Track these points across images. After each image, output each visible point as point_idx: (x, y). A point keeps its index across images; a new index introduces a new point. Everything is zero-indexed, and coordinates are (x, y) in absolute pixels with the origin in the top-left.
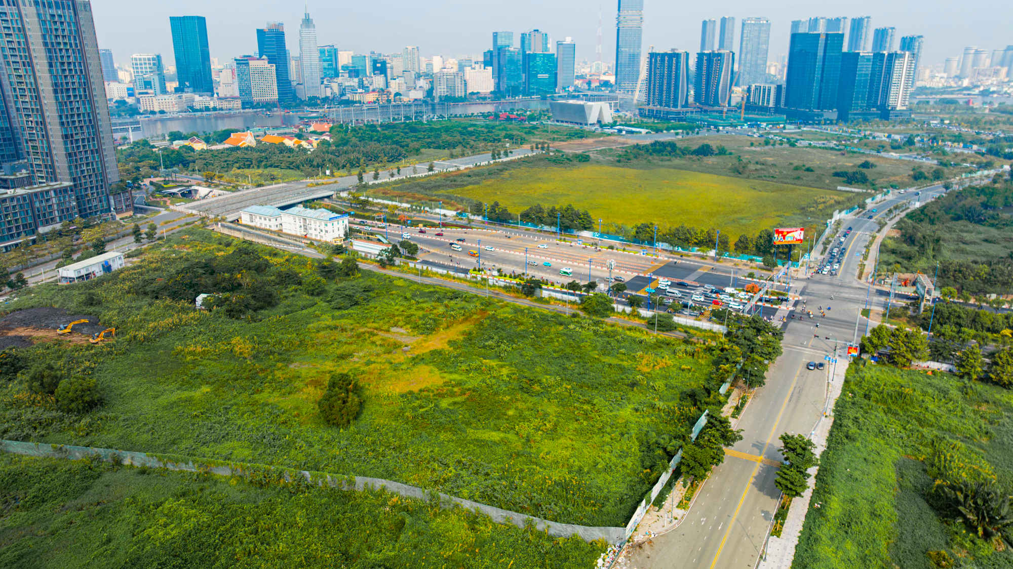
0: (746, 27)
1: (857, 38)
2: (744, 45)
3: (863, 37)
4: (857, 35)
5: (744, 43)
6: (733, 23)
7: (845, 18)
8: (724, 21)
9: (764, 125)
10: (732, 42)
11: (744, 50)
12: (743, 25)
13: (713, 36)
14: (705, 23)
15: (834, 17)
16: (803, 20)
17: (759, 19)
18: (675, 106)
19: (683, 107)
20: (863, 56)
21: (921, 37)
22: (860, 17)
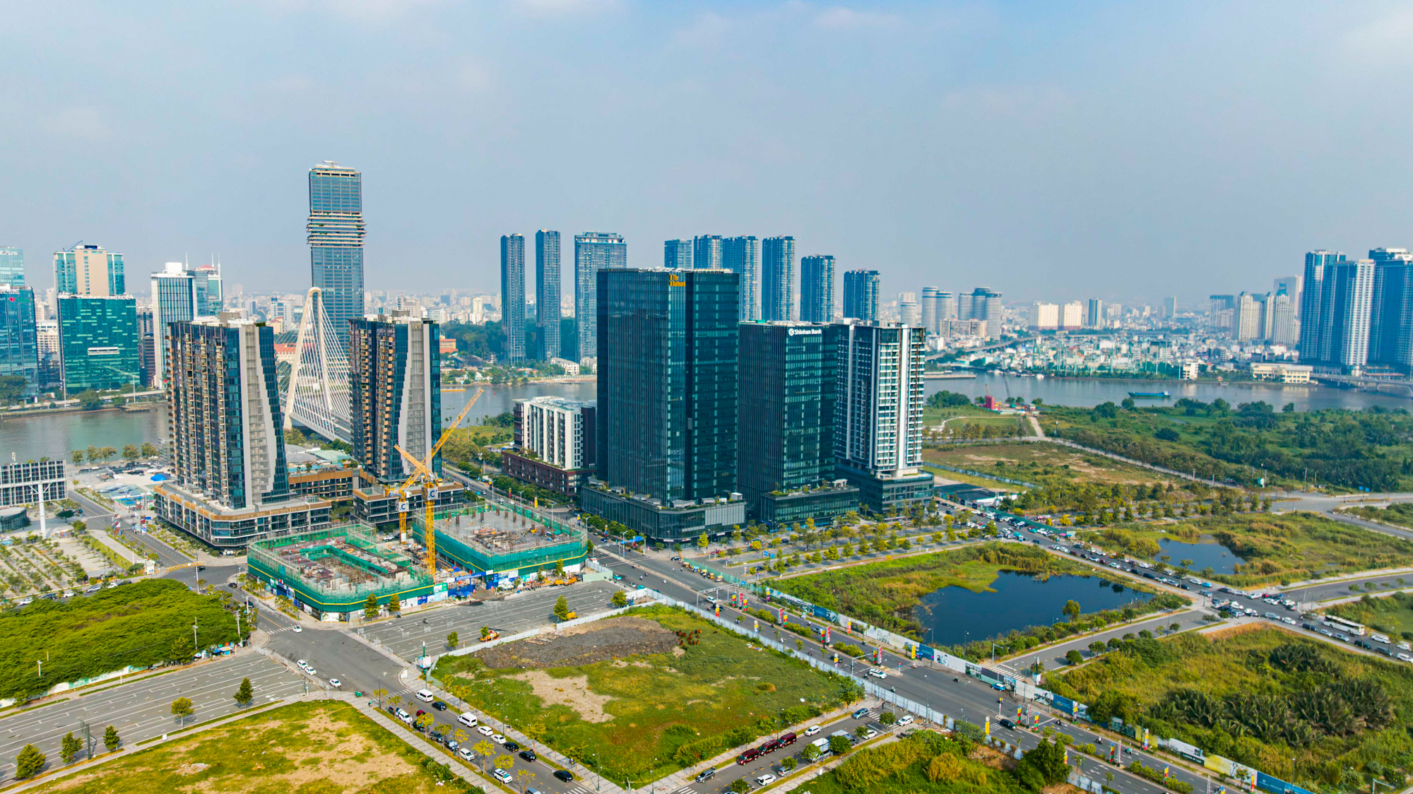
0: (582, 251)
1: (775, 272)
2: (581, 283)
3: (785, 271)
4: (775, 268)
5: (581, 279)
6: (558, 243)
7: (752, 238)
8: (540, 236)
10: (557, 277)
11: (582, 291)
12: (577, 246)
13: (522, 265)
14: (504, 239)
15: (734, 235)
16: (683, 240)
17: (604, 236)
18: (239, 502)
19: (267, 498)
20: (798, 338)
21: (874, 273)
22: (776, 236)
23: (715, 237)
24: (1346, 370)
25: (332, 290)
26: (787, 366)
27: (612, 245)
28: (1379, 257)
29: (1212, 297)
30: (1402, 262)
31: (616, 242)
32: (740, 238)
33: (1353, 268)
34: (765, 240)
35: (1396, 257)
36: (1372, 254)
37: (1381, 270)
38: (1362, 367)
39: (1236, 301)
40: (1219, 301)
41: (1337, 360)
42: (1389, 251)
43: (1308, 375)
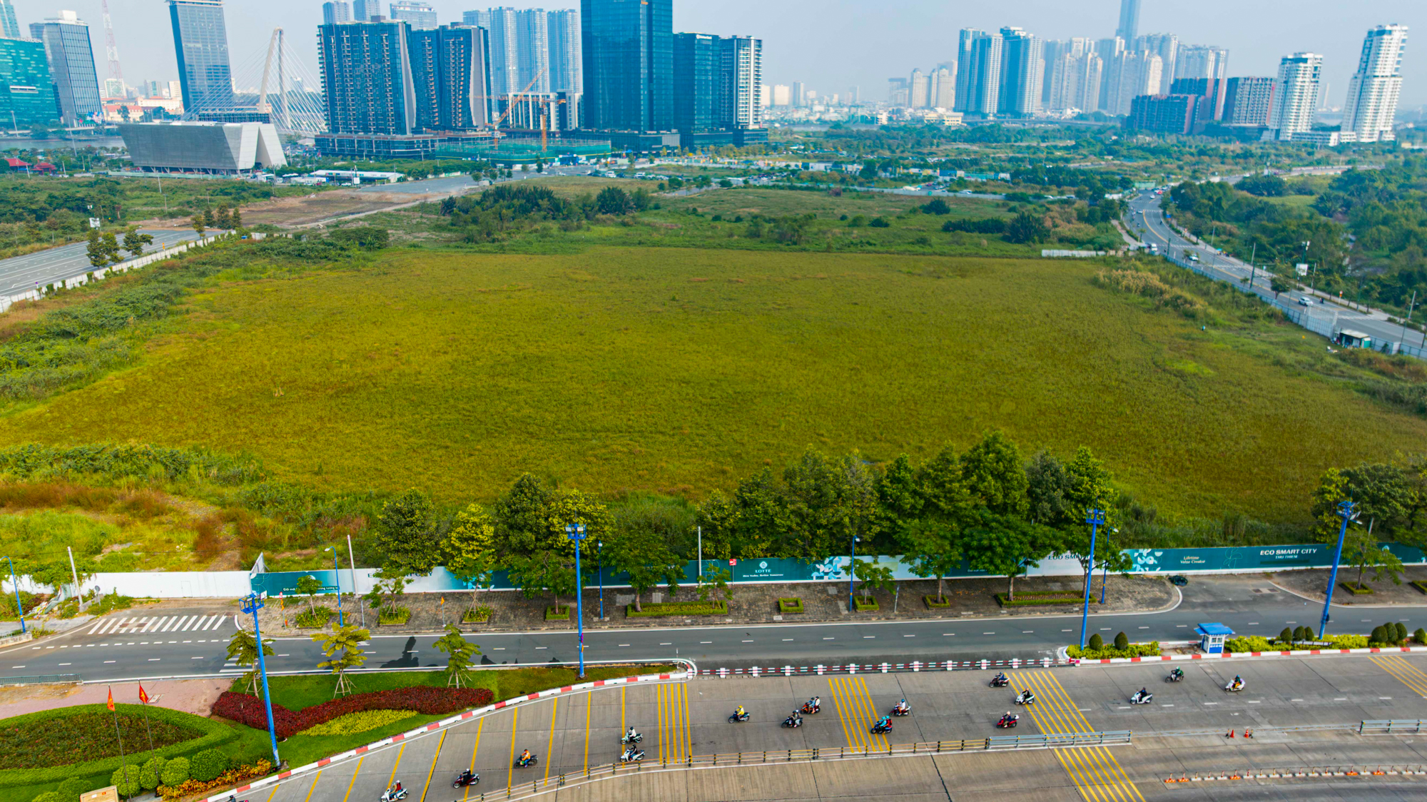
3: (570, 39)
7: (541, 10)
9: (583, 158)
15: (523, 7)
17: (415, 5)
19: (414, 131)
20: (701, 41)
22: (560, 9)
23: (509, 9)
24: (984, 116)
25: (199, 45)
26: (696, 57)
27: (424, 14)
28: (1006, 33)
29: (891, 80)
30: (1019, 37)
31: (426, 10)
32: (529, 11)
33: (990, 41)
34: (549, 13)
35: (1016, 33)
36: (1002, 31)
37: (1007, 44)
38: (994, 115)
39: (909, 81)
40: (895, 84)
41: (979, 111)
42: (1012, 28)
43: (960, 119)
